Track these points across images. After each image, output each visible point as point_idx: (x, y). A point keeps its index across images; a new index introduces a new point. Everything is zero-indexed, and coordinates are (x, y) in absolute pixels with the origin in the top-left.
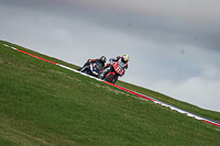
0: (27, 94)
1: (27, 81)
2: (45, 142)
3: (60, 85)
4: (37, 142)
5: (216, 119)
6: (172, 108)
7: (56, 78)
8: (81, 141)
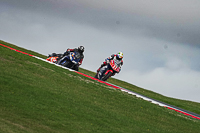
0: (6, 83)
1: (6, 71)
2: (22, 127)
3: (36, 75)
4: (15, 127)
5: (178, 106)
6: (138, 96)
7: (32, 69)
8: (55, 126)
